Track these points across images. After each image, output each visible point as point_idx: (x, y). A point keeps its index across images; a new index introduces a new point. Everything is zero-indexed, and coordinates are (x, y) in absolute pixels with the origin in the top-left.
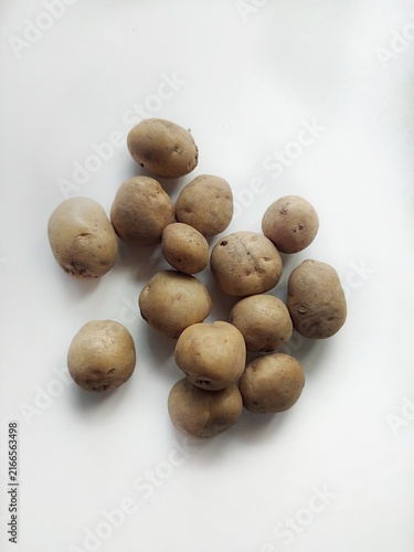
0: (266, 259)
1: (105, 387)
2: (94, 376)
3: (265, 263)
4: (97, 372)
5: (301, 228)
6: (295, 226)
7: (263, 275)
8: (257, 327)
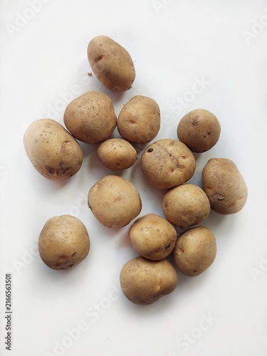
0: (184, 158)
1: (71, 266)
2: (62, 260)
3: (183, 160)
4: (63, 257)
5: (209, 134)
6: (205, 133)
7: (184, 170)
8: (190, 209)
